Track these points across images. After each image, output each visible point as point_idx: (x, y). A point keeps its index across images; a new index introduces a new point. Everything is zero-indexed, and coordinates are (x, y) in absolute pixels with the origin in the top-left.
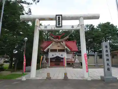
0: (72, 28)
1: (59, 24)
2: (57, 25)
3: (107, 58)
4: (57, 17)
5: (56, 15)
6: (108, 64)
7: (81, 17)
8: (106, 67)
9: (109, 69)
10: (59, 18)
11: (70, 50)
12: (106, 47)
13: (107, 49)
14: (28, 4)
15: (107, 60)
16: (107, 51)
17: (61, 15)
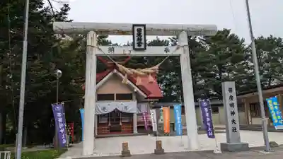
0: (165, 53)
1: (139, 44)
2: (136, 47)
3: (232, 109)
4: (136, 28)
5: (134, 26)
6: (233, 121)
7: (183, 30)
8: (231, 126)
9: (234, 130)
10: (139, 31)
12: (230, 90)
15: (231, 113)
16: (231, 98)
17: (144, 26)
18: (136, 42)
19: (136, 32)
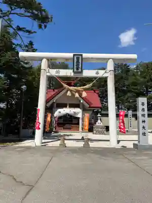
0: (96, 75)
1: (78, 69)
2: (75, 70)
3: (143, 119)
4: (75, 57)
6: (144, 127)
8: (141, 131)
9: (144, 134)
11: (89, 106)
12: (143, 104)
13: (144, 107)
14: (29, 32)
15: (143, 122)
16: (143, 110)
17: (82, 55)
18: (75, 67)
19: (75, 59)
